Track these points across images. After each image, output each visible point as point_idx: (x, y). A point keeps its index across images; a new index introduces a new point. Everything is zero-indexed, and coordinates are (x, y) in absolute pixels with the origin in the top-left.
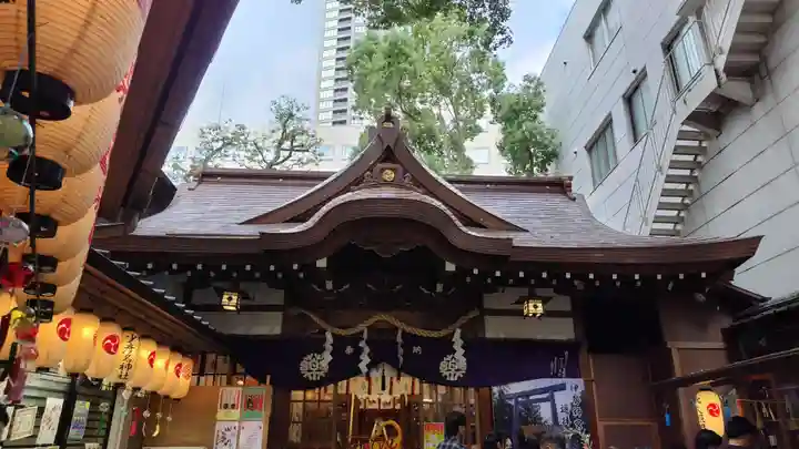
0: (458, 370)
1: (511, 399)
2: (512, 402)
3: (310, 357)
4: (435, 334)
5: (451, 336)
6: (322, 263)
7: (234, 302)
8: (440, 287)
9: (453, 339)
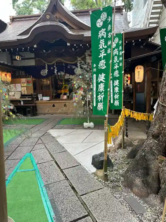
3: (43, 70)
4: (73, 63)
5: (77, 63)
6: (35, 46)
7: (18, 58)
8: (73, 49)
9: (77, 64)
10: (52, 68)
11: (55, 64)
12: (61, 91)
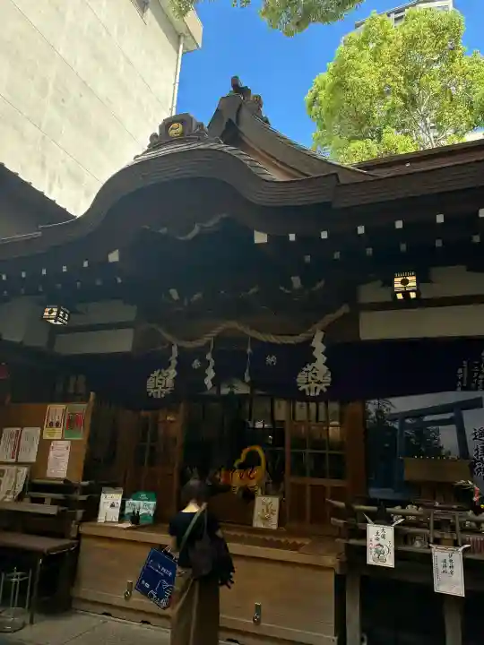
0: (319, 382)
1: (394, 420)
2: (396, 426)
3: (156, 373)
4: (290, 340)
5: (311, 340)
6: (114, 257)
7: (54, 314)
8: (296, 282)
9: (313, 344)
10: (196, 364)
11: (212, 347)
12: (227, 477)
